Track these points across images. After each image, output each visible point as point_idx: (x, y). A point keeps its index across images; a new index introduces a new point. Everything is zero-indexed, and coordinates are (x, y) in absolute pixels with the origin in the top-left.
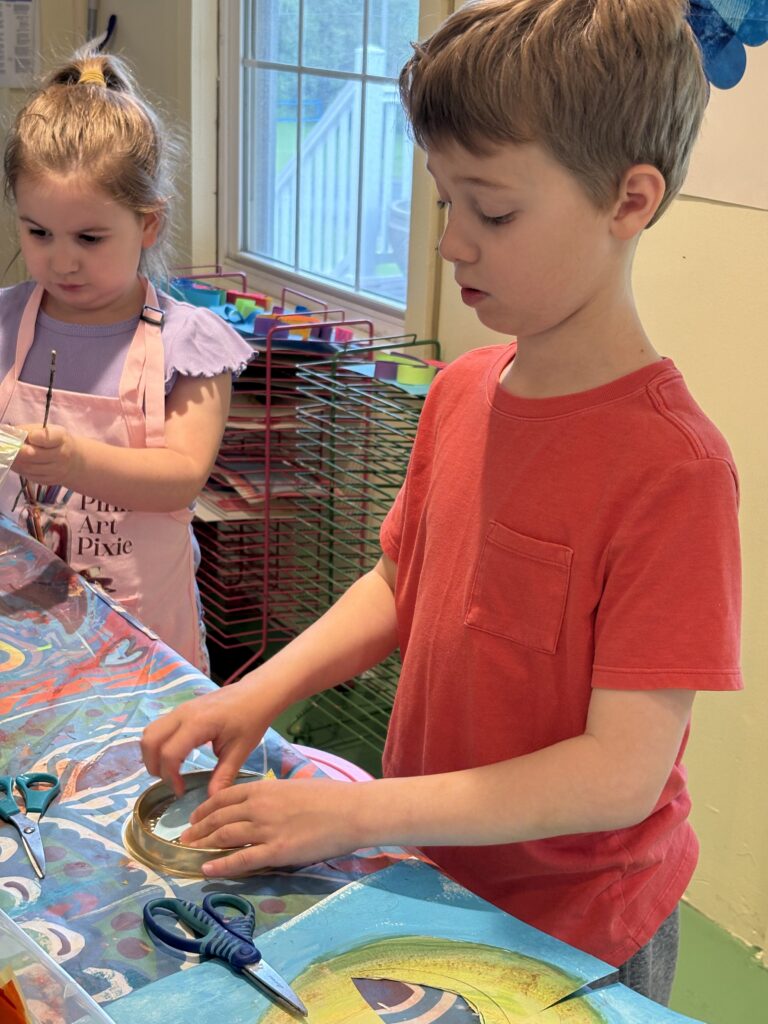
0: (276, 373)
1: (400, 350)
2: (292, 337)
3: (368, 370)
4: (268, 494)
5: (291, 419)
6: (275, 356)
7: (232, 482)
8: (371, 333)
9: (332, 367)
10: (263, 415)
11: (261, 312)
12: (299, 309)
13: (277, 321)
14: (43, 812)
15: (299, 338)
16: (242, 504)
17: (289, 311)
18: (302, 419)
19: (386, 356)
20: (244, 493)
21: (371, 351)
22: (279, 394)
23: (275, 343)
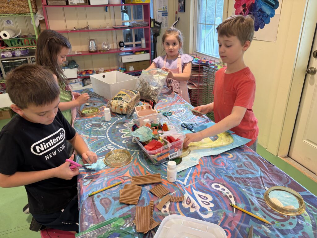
0: (200, 68)
1: (219, 64)
2: (203, 63)
3: (213, 67)
4: (199, 85)
5: (203, 75)
6: (200, 65)
7: (194, 84)
8: (214, 62)
9: (208, 67)
10: (198, 74)
11: (199, 59)
12: (204, 59)
13: (201, 61)
14: (170, 116)
15: (204, 63)
16: (195, 87)
17: (203, 59)
18: (204, 75)
19: (216, 65)
20: (195, 85)
21: (214, 64)
22: (201, 71)
23: (200, 64)
